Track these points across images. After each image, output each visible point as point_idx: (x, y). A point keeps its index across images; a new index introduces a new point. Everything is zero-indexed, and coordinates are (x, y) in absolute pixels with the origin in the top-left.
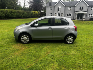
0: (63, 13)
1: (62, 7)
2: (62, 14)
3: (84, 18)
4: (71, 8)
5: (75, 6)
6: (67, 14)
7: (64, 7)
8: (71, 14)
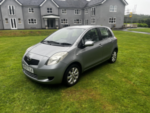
0: (22, 19)
1: (16, 7)
2: (19, 19)
3: (57, 26)
4: (32, 9)
5: (39, 7)
6: (29, 20)
7: (21, 7)
8: (35, 20)
